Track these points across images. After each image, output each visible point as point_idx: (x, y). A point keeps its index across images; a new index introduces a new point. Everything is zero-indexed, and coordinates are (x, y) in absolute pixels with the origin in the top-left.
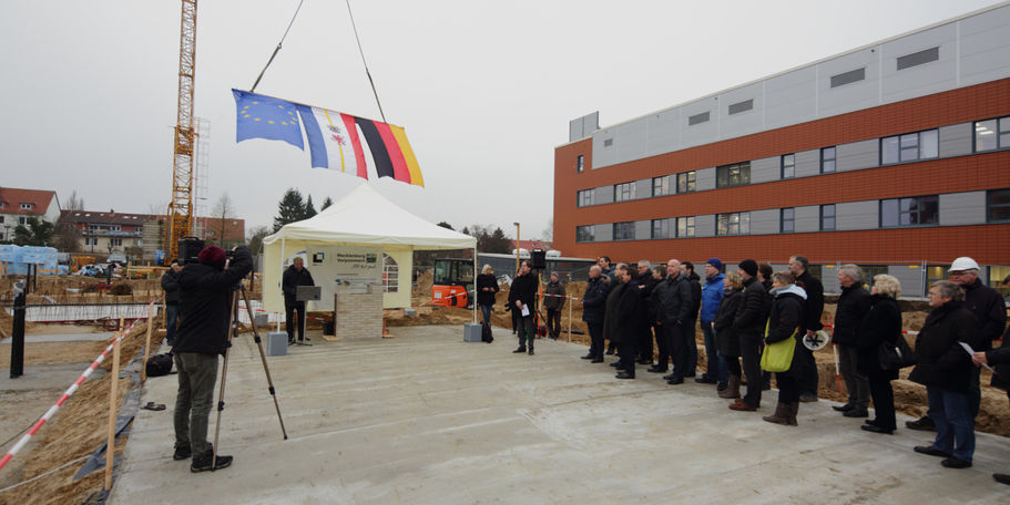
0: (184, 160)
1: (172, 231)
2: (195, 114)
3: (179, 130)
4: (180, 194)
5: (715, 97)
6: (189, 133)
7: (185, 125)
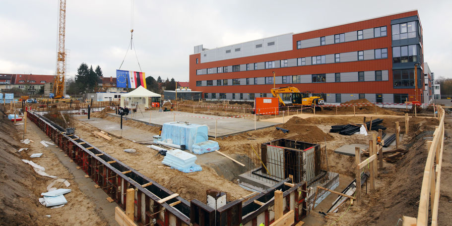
0: (61, 63)
1: (57, 87)
2: (65, 48)
3: (60, 53)
4: (60, 74)
5: (232, 46)
6: (63, 54)
7: (62, 52)
